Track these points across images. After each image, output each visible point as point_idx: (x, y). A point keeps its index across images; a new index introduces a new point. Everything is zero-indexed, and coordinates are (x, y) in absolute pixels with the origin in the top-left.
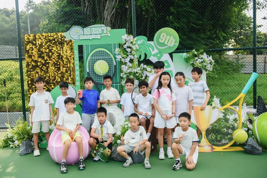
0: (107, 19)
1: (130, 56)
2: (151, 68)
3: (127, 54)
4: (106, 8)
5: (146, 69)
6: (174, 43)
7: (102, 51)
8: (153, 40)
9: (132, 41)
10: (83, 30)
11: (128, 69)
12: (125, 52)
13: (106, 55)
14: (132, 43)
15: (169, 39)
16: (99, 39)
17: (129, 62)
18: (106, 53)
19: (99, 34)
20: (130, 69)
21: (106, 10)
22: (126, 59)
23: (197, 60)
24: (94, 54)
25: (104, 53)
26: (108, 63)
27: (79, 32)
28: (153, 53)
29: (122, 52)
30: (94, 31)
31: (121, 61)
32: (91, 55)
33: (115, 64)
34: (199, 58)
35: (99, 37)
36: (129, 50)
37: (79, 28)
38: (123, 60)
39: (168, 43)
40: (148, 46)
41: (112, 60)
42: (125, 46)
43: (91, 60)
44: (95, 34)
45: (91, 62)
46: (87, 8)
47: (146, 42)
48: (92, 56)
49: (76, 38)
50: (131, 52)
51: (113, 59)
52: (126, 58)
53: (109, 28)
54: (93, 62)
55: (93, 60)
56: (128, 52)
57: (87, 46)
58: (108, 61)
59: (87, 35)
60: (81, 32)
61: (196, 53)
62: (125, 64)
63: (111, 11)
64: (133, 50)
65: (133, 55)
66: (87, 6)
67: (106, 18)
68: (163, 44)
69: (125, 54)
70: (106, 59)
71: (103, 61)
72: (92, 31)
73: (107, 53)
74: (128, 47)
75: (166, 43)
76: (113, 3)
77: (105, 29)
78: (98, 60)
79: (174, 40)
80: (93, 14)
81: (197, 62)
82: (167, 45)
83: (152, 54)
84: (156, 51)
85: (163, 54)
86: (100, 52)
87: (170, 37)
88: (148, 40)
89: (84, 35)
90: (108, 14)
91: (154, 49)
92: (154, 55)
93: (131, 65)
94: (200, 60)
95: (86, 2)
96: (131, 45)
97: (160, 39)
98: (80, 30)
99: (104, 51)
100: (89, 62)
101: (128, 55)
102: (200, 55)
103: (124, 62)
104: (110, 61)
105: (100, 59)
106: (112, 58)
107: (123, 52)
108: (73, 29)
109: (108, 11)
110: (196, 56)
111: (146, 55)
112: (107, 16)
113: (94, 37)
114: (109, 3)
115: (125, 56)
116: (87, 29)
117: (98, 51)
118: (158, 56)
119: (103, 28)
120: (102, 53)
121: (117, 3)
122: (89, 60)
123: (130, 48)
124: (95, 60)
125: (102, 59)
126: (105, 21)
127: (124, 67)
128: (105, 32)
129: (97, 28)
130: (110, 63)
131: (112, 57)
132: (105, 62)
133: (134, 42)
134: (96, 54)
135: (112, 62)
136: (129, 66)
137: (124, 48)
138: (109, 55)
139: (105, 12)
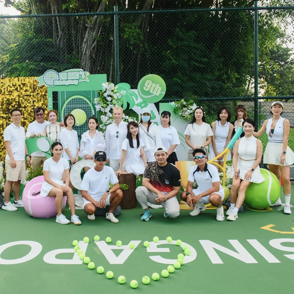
0: (85, 54)
1: (110, 105)
2: (134, 119)
3: (107, 103)
4: (85, 40)
5: (127, 120)
6: (161, 91)
7: (79, 99)
8: (137, 88)
9: (113, 89)
10: (58, 75)
11: (108, 120)
12: (105, 101)
13: (83, 103)
14: (112, 91)
15: (155, 87)
16: (76, 84)
17: (110, 111)
18: (83, 101)
19: (77, 80)
20: (111, 119)
21: (85, 43)
22: (106, 109)
23: (186, 111)
24: (70, 102)
25: (81, 101)
26: (86, 112)
27: (54, 76)
28: (136, 102)
29: (101, 101)
30: (70, 76)
31: (100, 111)
32: (66, 102)
33: (94, 114)
34: (188, 109)
35: (76, 82)
36: (109, 99)
37: (54, 73)
38: (102, 110)
39: (153, 91)
40: (131, 95)
41: (90, 110)
42: (105, 95)
43: (67, 108)
44: (72, 80)
45: (67, 111)
46: (61, 39)
47: (129, 90)
48: (68, 104)
49: (50, 84)
50: (111, 101)
51: (92, 107)
52: (106, 107)
53: (88, 73)
54: (69, 110)
55: (69, 108)
56: (108, 101)
57: (63, 93)
58: (86, 110)
59: (62, 80)
60: (56, 76)
61: (185, 103)
62: (105, 114)
63: (91, 43)
64: (114, 99)
65: (114, 105)
66: (60, 35)
67: (84, 52)
68: (148, 93)
69: (105, 103)
70: (84, 108)
71: (80, 110)
72: (69, 76)
73: (86, 101)
74: (108, 96)
75: (151, 91)
76: (94, 33)
77: (83, 74)
78: (75, 108)
79: (160, 89)
80: (67, 46)
81: (186, 113)
82: (153, 94)
83: (136, 104)
84: (140, 100)
85: (148, 104)
86: (77, 99)
87: (156, 85)
88: (132, 88)
89: (59, 80)
90: (87, 48)
91: (138, 98)
92: (138, 105)
93: (111, 115)
94: (189, 111)
95: (59, 31)
96: (112, 94)
97: (144, 87)
98: (55, 74)
99: (81, 99)
100: (64, 111)
101: (108, 105)
102: (189, 106)
103: (103, 112)
104: (88, 110)
105: (77, 108)
106: (90, 107)
107: (103, 101)
108: (47, 73)
109: (87, 44)
110: (184, 106)
111: (128, 104)
112: (86, 51)
113: (71, 83)
114: (89, 33)
115: (105, 105)
116: (63, 74)
117: (75, 99)
118: (143, 105)
119: (81, 73)
120: (79, 101)
121: (99, 34)
122: (65, 109)
123: (111, 96)
124: (71, 108)
125: (79, 108)
126: (83, 56)
127: (104, 118)
128: (83, 77)
129: (75, 73)
130: (88, 112)
131: (91, 105)
132: (82, 111)
133: (116, 91)
134: (73, 102)
135: (90, 112)
136: (109, 116)
137: (104, 97)
138: (88, 103)
139: (84, 46)
